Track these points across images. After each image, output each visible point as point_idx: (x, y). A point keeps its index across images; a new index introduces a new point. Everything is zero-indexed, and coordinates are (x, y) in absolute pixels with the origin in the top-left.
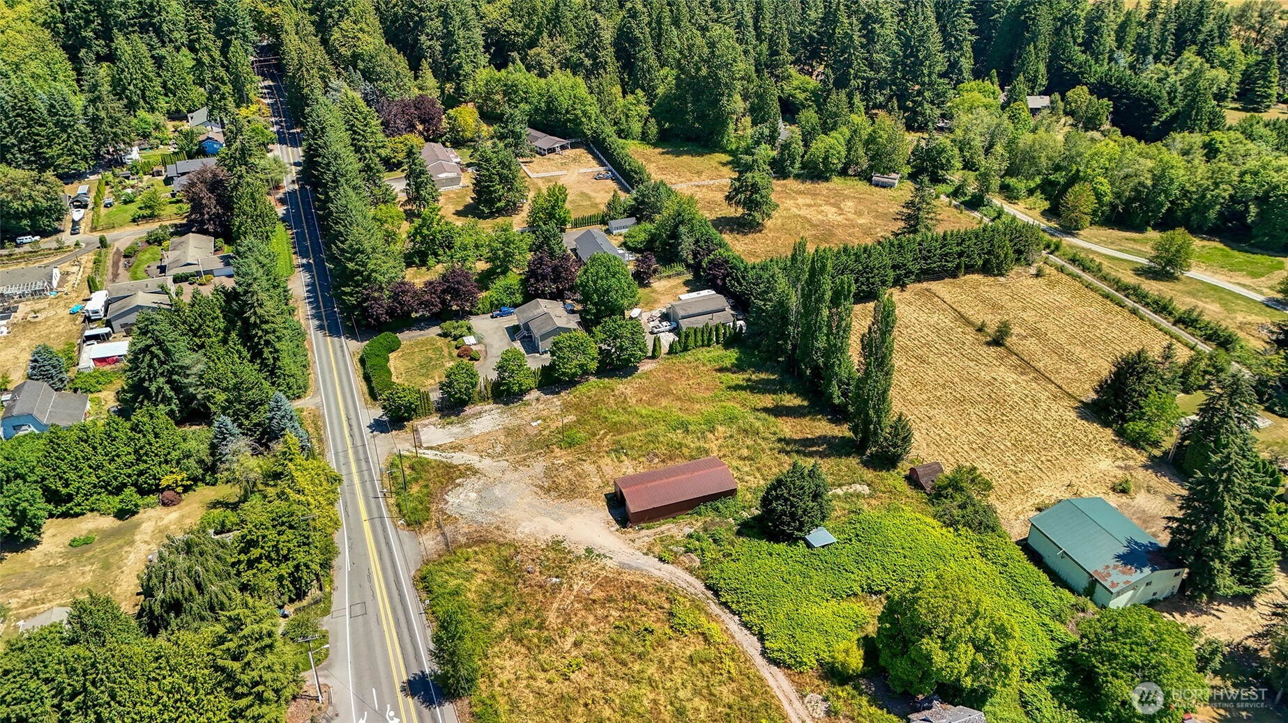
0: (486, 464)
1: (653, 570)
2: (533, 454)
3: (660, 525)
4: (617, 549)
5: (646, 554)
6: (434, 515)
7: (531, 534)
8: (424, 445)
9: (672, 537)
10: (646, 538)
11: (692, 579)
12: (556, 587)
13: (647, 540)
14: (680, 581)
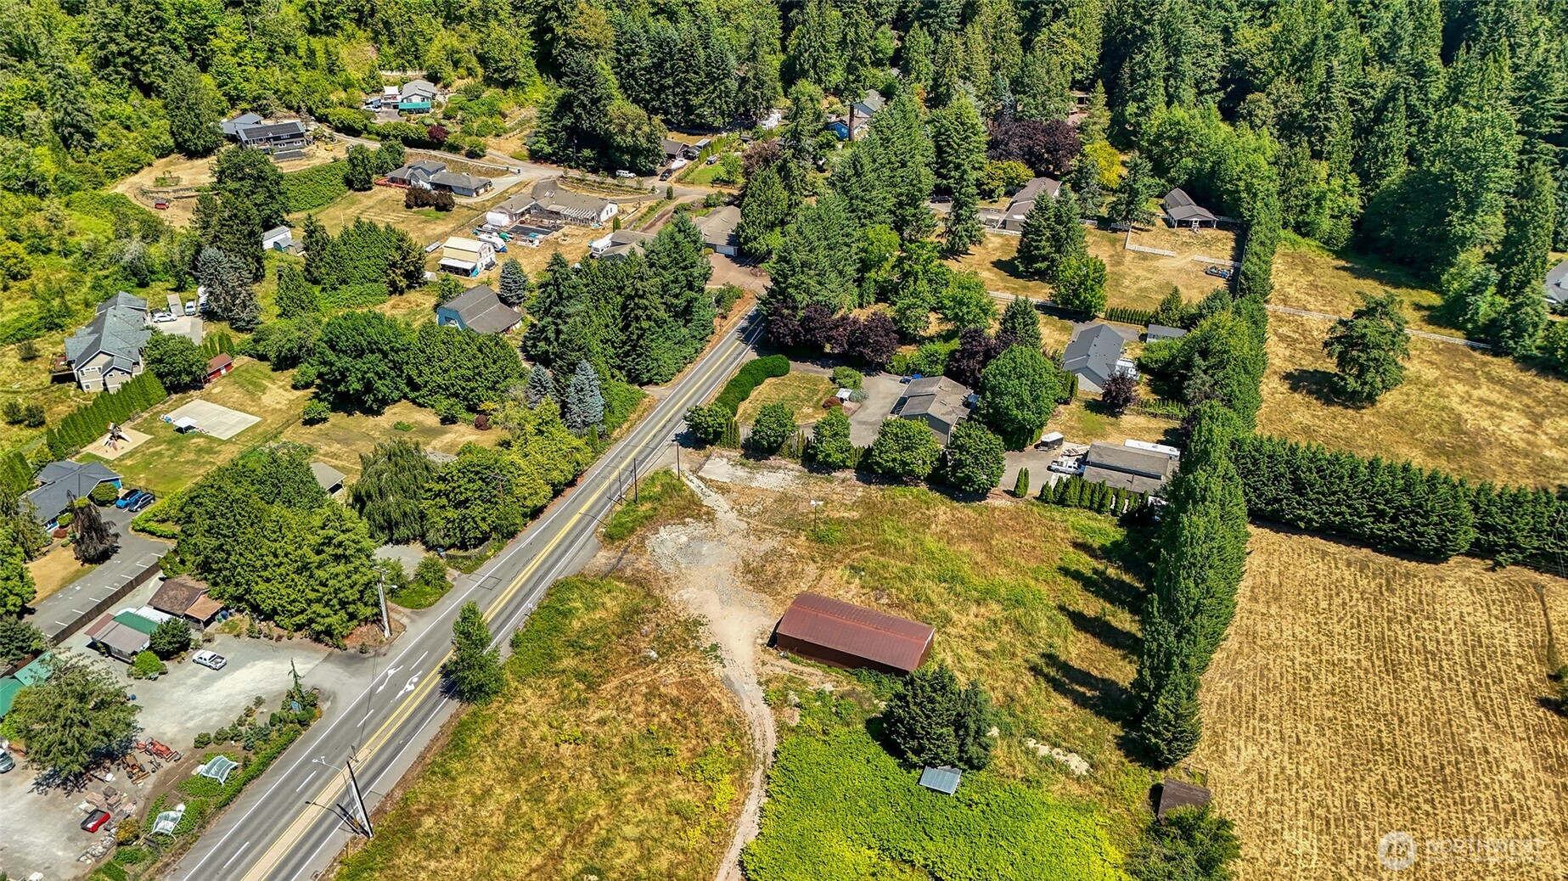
1: (747, 702)
3: (809, 665)
4: (739, 662)
5: (760, 684)
7: (684, 601)
9: (804, 684)
11: (771, 735)
12: (647, 661)
13: (778, 670)
14: (758, 729)
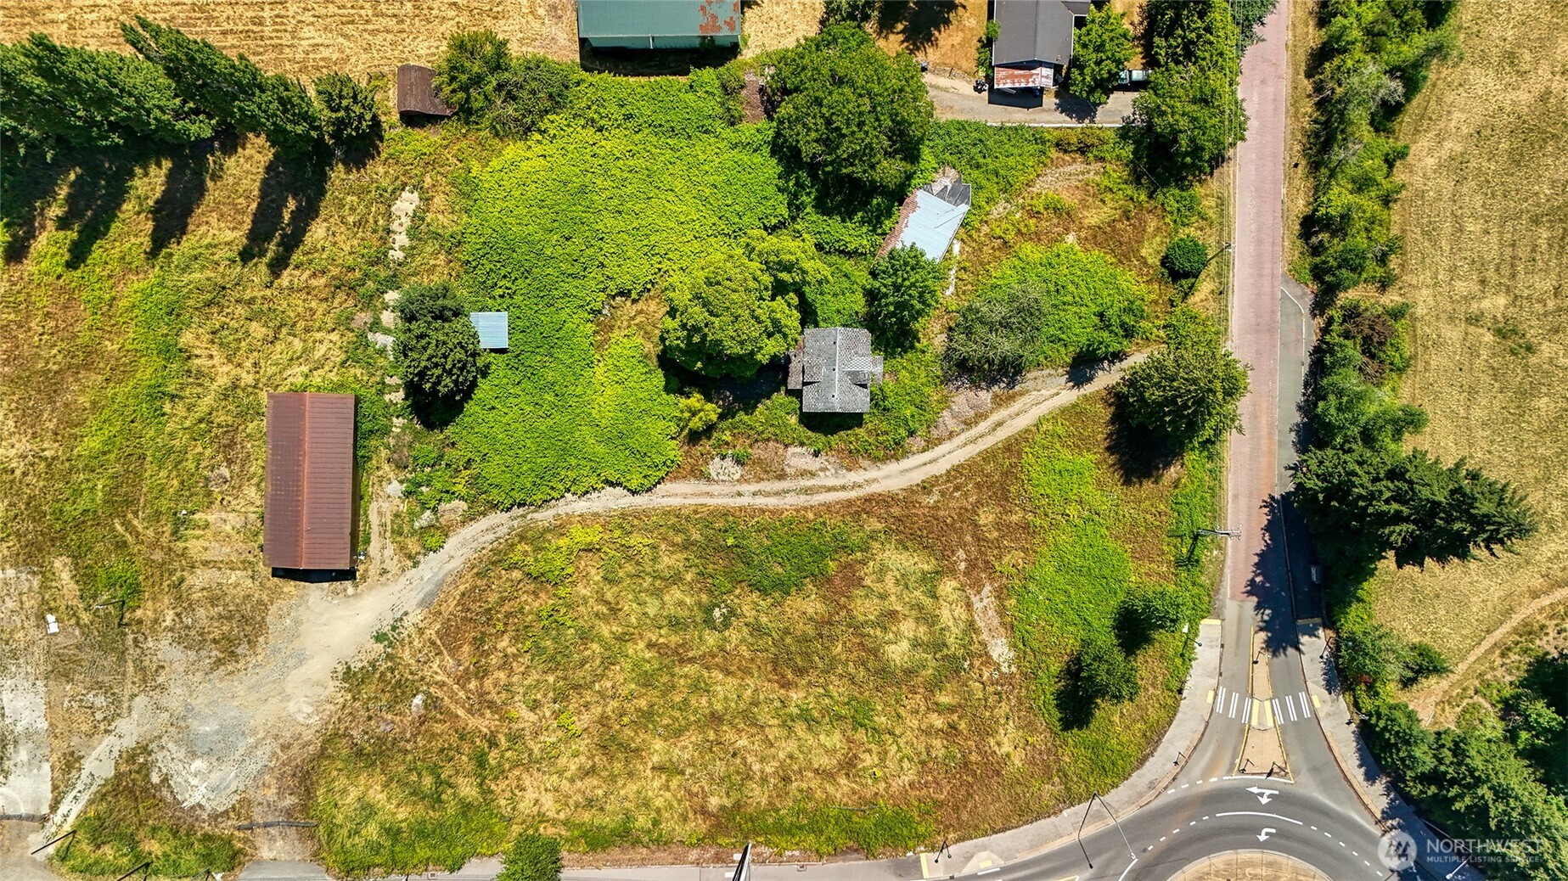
0: (129, 731)
1: (449, 567)
2: (133, 652)
3: (367, 522)
4: (393, 599)
5: (416, 564)
6: (226, 828)
7: (318, 706)
8: (45, 810)
9: (397, 515)
10: (386, 552)
11: (484, 523)
12: (432, 703)
13: (389, 552)
14: (482, 540)
